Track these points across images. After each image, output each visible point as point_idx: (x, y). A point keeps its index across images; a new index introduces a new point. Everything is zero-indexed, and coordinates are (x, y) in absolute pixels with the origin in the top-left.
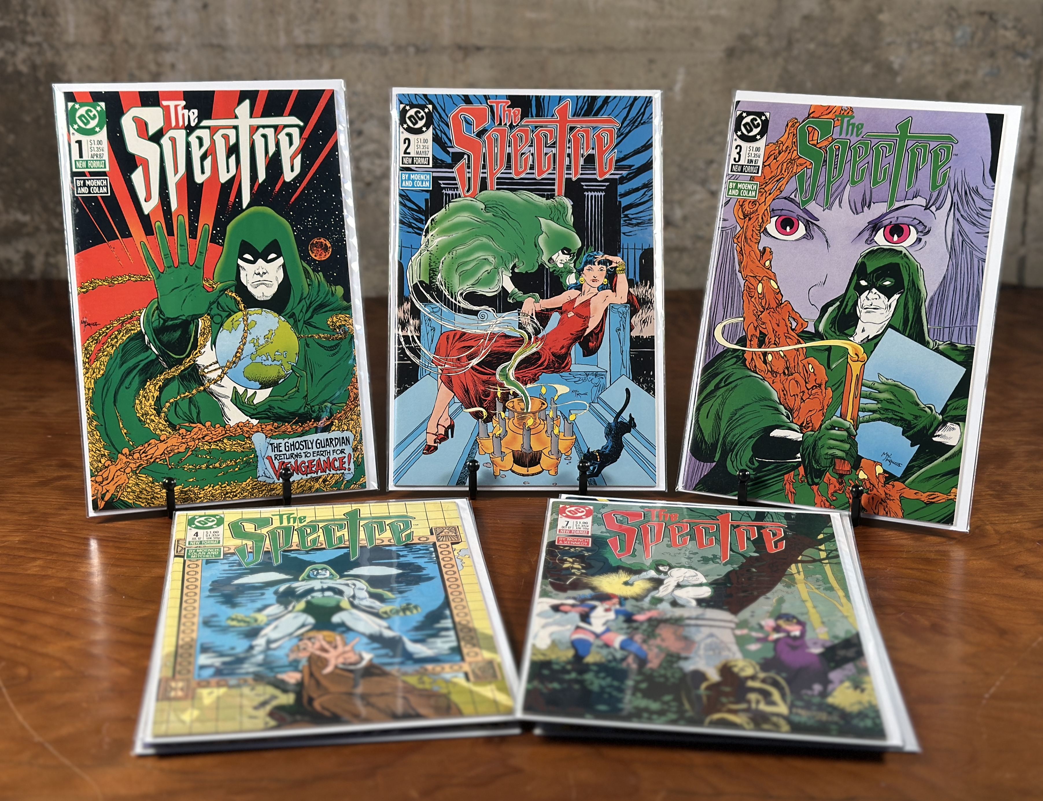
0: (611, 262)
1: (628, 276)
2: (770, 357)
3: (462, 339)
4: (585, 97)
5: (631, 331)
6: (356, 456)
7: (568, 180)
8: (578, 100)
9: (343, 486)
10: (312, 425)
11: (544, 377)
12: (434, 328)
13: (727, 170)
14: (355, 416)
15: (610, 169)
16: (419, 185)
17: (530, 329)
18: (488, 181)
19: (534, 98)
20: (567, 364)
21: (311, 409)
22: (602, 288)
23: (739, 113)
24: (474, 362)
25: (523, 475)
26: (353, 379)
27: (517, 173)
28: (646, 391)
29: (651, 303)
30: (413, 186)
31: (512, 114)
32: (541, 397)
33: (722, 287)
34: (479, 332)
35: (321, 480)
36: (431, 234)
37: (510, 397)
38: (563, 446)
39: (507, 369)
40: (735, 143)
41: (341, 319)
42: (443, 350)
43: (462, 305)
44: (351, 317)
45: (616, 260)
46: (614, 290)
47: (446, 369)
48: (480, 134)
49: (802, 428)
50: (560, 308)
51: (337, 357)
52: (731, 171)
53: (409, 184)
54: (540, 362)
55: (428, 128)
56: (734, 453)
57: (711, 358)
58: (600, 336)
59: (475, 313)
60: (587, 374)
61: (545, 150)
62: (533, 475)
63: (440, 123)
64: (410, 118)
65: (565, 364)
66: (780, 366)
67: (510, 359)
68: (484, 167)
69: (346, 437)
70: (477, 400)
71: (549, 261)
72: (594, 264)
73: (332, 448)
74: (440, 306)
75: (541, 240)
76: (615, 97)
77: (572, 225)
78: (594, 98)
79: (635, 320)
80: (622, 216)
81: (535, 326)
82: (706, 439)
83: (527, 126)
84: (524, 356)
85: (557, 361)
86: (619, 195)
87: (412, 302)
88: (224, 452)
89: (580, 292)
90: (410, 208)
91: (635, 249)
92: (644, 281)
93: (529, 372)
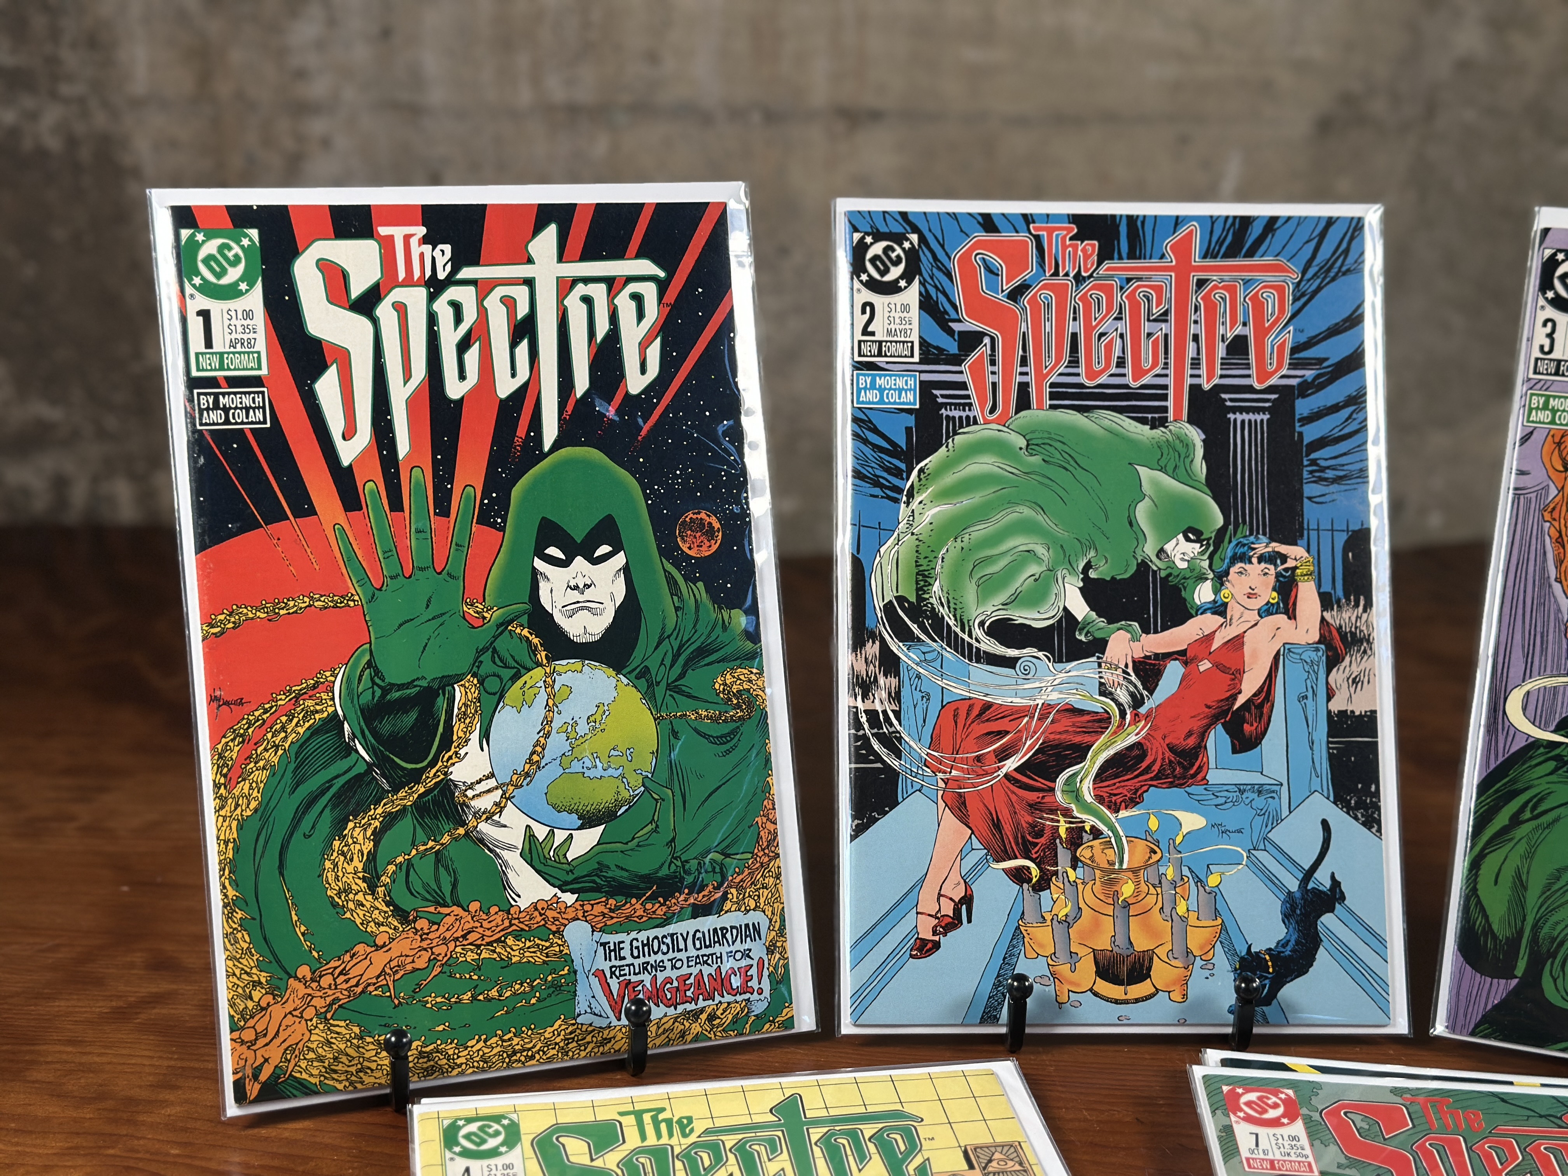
0: (1284, 558)
1: (1319, 586)
3: (985, 716)
4: (1227, 217)
5: (1329, 698)
6: (773, 962)
7: (1195, 389)
8: (1213, 223)
9: (747, 1026)
10: (686, 900)
11: (1153, 794)
12: (928, 694)
13: (1523, 371)
14: (772, 880)
15: (1280, 366)
16: (893, 400)
17: (1123, 697)
18: (1033, 391)
19: (1124, 222)
20: (1200, 768)
21: (683, 866)
22: (1268, 610)
23: (1548, 253)
24: (1011, 764)
25: (1117, 1002)
26: (765, 803)
27: (1092, 375)
28: (1364, 824)
29: (1368, 641)
30: (881, 401)
31: (1079, 252)
32: (1149, 838)
33: (1520, 611)
34: (1018, 701)
35: (704, 1016)
36: (918, 498)
37: (1086, 837)
38: (1196, 939)
39: (1078, 780)
40: (1542, 316)
41: (742, 677)
42: (946, 741)
43: (983, 647)
44: (761, 674)
45: (1296, 553)
46: (1292, 615)
47: (956, 779)
48: (1015, 294)
50: (1183, 653)
51: (734, 757)
52: (1535, 372)
53: (872, 396)
54: (1144, 765)
55: (909, 282)
56: (1557, 961)
57: (1501, 759)
58: (1265, 710)
59: (1011, 663)
60: (1241, 789)
61: (1147, 327)
62: (1137, 1001)
63: (935, 270)
64: (873, 260)
65: (1195, 768)
67: (1083, 758)
68: (1024, 362)
69: (754, 924)
70: (1017, 844)
71: (1158, 556)
72: (1250, 562)
73: (725, 949)
74: (939, 649)
75: (1142, 512)
76: (1289, 218)
77: (1204, 481)
78: (1246, 222)
79: (1337, 677)
80: (1306, 463)
81: (1132, 689)
82: (1495, 927)
83: (1111, 277)
84: (1111, 752)
85: (1179, 763)
86: (1300, 420)
87: (883, 641)
88: (506, 964)
89: (1222, 620)
90: (876, 447)
91: (1332, 530)
92: (1352, 597)
93: (1124, 786)
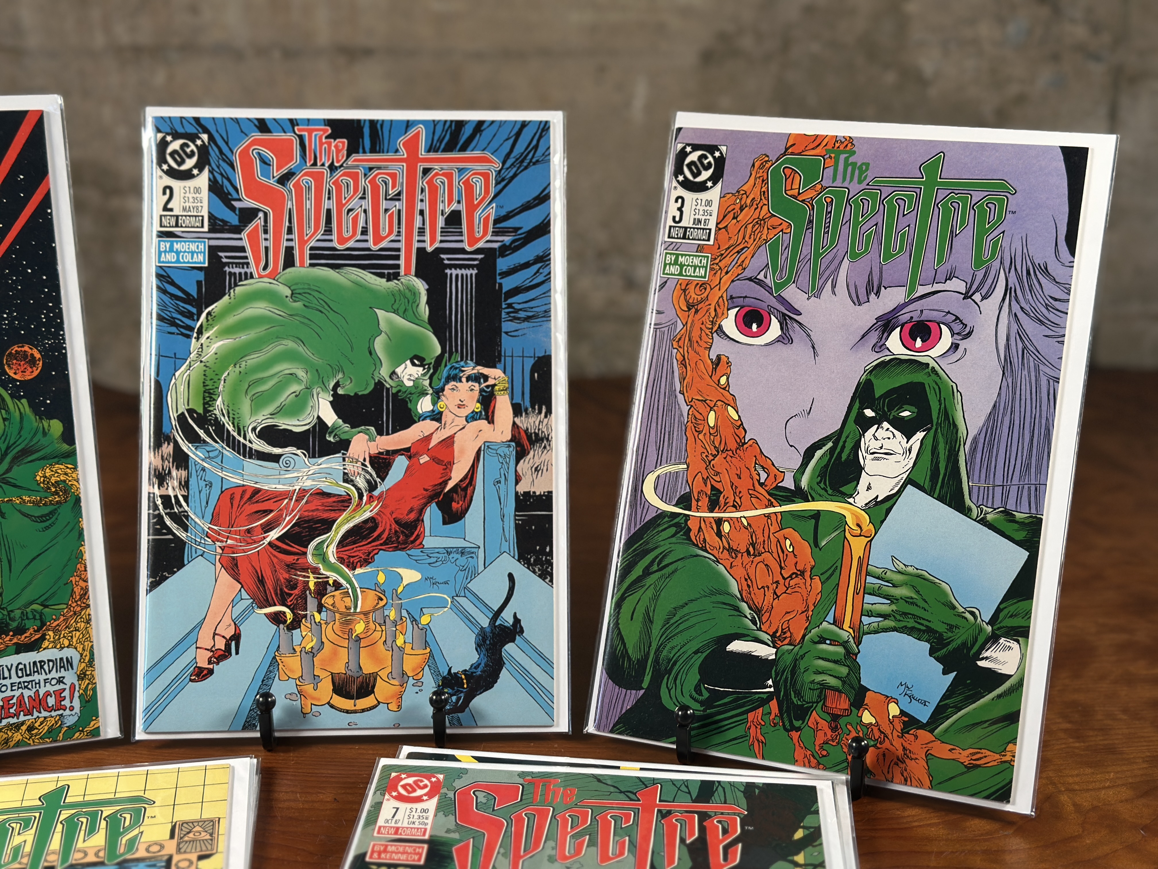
0: (486, 378)
1: (512, 399)
2: (726, 527)
3: (255, 499)
4: (446, 121)
5: (517, 482)
6: (83, 687)
7: (421, 251)
8: (435, 126)
9: (61, 735)
10: (11, 640)
11: (382, 556)
12: (211, 483)
13: (662, 236)
14: (83, 624)
15: (485, 233)
16: (187, 260)
17: (361, 483)
18: (296, 253)
19: (367, 125)
20: (418, 536)
21: (9, 615)
22: (473, 417)
23: (680, 146)
24: (274, 535)
25: (347, 712)
26: (79, 566)
27: (342, 240)
28: (540, 576)
29: (548, 439)
30: (178, 261)
31: (333, 148)
32: (377, 589)
33: (655, 416)
34: (281, 487)
35: (24, 728)
36: (206, 335)
37: (329, 589)
38: (410, 664)
39: (325, 546)
40: (674, 194)
41: (59, 471)
42: (224, 518)
43: (255, 447)
44: (75, 468)
45: (495, 374)
46: (491, 420)
47: (230, 547)
48: (283, 180)
49: (775, 641)
50: (407, 450)
51: (51, 532)
52: (669, 237)
53: (171, 257)
54: (376, 534)
55: (201, 170)
56: (672, 676)
57: (638, 527)
58: (469, 492)
59: (276, 458)
60: (448, 551)
61: (384, 204)
62: (363, 711)
63: (221, 162)
64: (172, 154)
65: (414, 536)
66: (741, 542)
67: (328, 529)
68: (290, 231)
69: (67, 658)
70: (276, 594)
71: (390, 377)
72: (461, 381)
73: (43, 677)
75: (379, 345)
76: (493, 122)
77: (427, 320)
78: (460, 124)
79: (524, 466)
80: (504, 306)
81: (368, 477)
82: (630, 652)
83: (357, 167)
84: (351, 525)
85: (402, 532)
86: (500, 274)
87: (176, 443)
89: (438, 425)
90: (173, 296)
91: (523, 357)
92: (537, 407)
93: (360, 550)
